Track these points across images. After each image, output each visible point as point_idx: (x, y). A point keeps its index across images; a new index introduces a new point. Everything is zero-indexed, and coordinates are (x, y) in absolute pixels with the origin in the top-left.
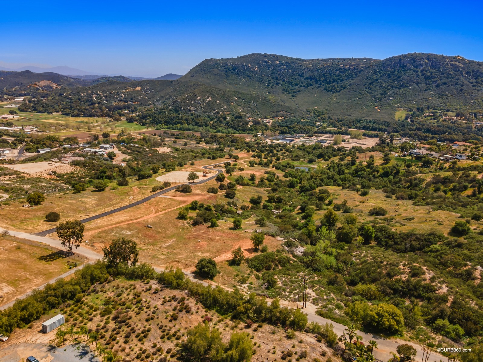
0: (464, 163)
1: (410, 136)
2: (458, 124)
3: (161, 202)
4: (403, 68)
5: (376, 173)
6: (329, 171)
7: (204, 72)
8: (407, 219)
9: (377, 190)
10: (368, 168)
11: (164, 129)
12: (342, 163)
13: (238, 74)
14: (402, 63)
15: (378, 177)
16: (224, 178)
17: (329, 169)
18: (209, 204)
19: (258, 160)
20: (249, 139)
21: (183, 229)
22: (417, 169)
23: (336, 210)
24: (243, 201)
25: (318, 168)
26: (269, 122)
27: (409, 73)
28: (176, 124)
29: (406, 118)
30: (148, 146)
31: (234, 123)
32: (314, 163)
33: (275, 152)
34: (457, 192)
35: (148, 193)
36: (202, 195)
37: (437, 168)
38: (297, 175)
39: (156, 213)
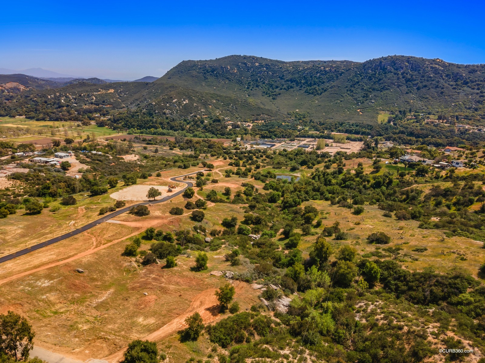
0: (462, 171)
1: (394, 140)
2: (440, 127)
3: (108, 229)
4: (384, 71)
5: (366, 183)
6: (313, 181)
7: (181, 74)
8: (417, 250)
9: (372, 206)
10: (357, 177)
11: (136, 133)
12: (328, 171)
13: (217, 76)
14: (382, 66)
15: (369, 188)
16: (193, 193)
17: (314, 178)
18: (169, 232)
19: (235, 169)
20: (227, 143)
21: (128, 271)
22: (412, 178)
23: (327, 234)
24: (214, 224)
25: (302, 177)
26: (249, 126)
27: (389, 76)
28: (149, 128)
29: (389, 122)
30: (113, 153)
31: (212, 127)
32: (297, 171)
33: (255, 159)
34: (461, 207)
35: (95, 216)
36: (162, 218)
37: (433, 177)
38: (278, 187)
39: (96, 247)
